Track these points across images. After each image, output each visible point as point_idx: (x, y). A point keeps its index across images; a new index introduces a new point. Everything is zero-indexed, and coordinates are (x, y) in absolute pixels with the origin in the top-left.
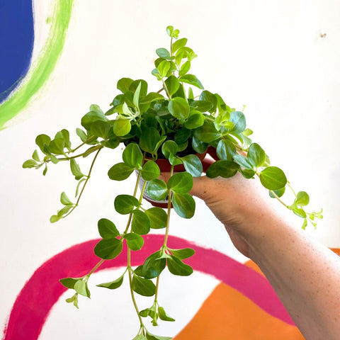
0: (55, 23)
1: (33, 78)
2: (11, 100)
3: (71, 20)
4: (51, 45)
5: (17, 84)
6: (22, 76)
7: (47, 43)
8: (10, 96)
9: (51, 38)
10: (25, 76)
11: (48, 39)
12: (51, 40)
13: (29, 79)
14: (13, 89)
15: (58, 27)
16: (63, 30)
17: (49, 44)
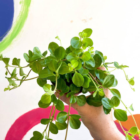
0: (23, 4)
1: (14, 31)
2: (4, 41)
3: (31, 2)
4: (22, 15)
5: (6, 33)
6: (9, 30)
7: (20, 13)
8: (3, 39)
9: (22, 11)
10: (10, 30)
11: (20, 12)
12: (22, 12)
13: (12, 31)
14: (4, 36)
15: (25, 6)
16: (28, 7)
17: (21, 14)
